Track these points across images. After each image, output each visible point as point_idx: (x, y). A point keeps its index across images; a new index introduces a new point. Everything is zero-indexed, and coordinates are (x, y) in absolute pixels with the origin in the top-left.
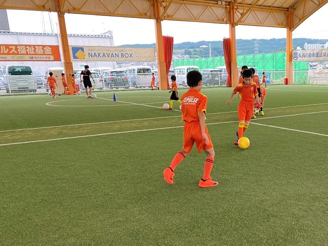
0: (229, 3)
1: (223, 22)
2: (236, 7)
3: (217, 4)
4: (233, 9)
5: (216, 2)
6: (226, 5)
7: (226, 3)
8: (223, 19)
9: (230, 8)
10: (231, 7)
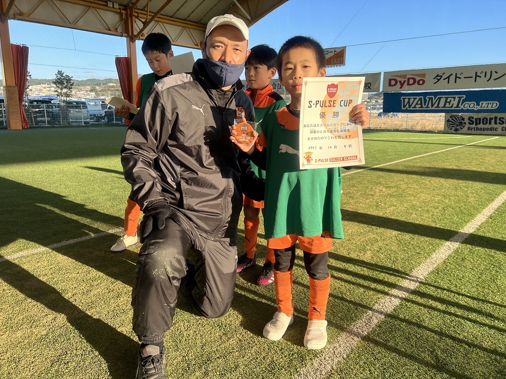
0: (126, 7)
1: (115, 33)
2: (136, 14)
3: (107, 6)
4: (131, 15)
5: (105, 4)
6: (119, 9)
7: (120, 7)
8: (116, 29)
9: (126, 14)
10: (129, 13)
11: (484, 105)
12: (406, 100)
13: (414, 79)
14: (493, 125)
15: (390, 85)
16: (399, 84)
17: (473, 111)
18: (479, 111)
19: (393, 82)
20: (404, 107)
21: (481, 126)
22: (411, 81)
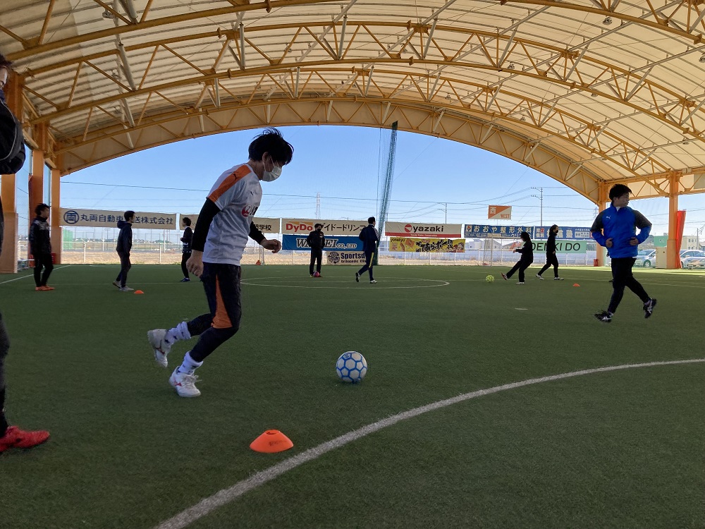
11: (350, 246)
12: (300, 241)
13: (305, 226)
14: (355, 259)
15: (287, 229)
16: (294, 229)
17: (343, 250)
18: (346, 250)
19: (289, 227)
20: (299, 245)
21: (349, 259)
22: (303, 227)
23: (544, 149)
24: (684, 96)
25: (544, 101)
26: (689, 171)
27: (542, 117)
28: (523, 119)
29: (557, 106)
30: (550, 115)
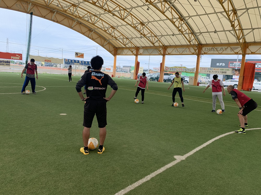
23: (96, 33)
24: (141, 21)
25: (96, 14)
26: (142, 47)
27: (95, 21)
28: (88, 20)
29: (100, 17)
30: (98, 20)
